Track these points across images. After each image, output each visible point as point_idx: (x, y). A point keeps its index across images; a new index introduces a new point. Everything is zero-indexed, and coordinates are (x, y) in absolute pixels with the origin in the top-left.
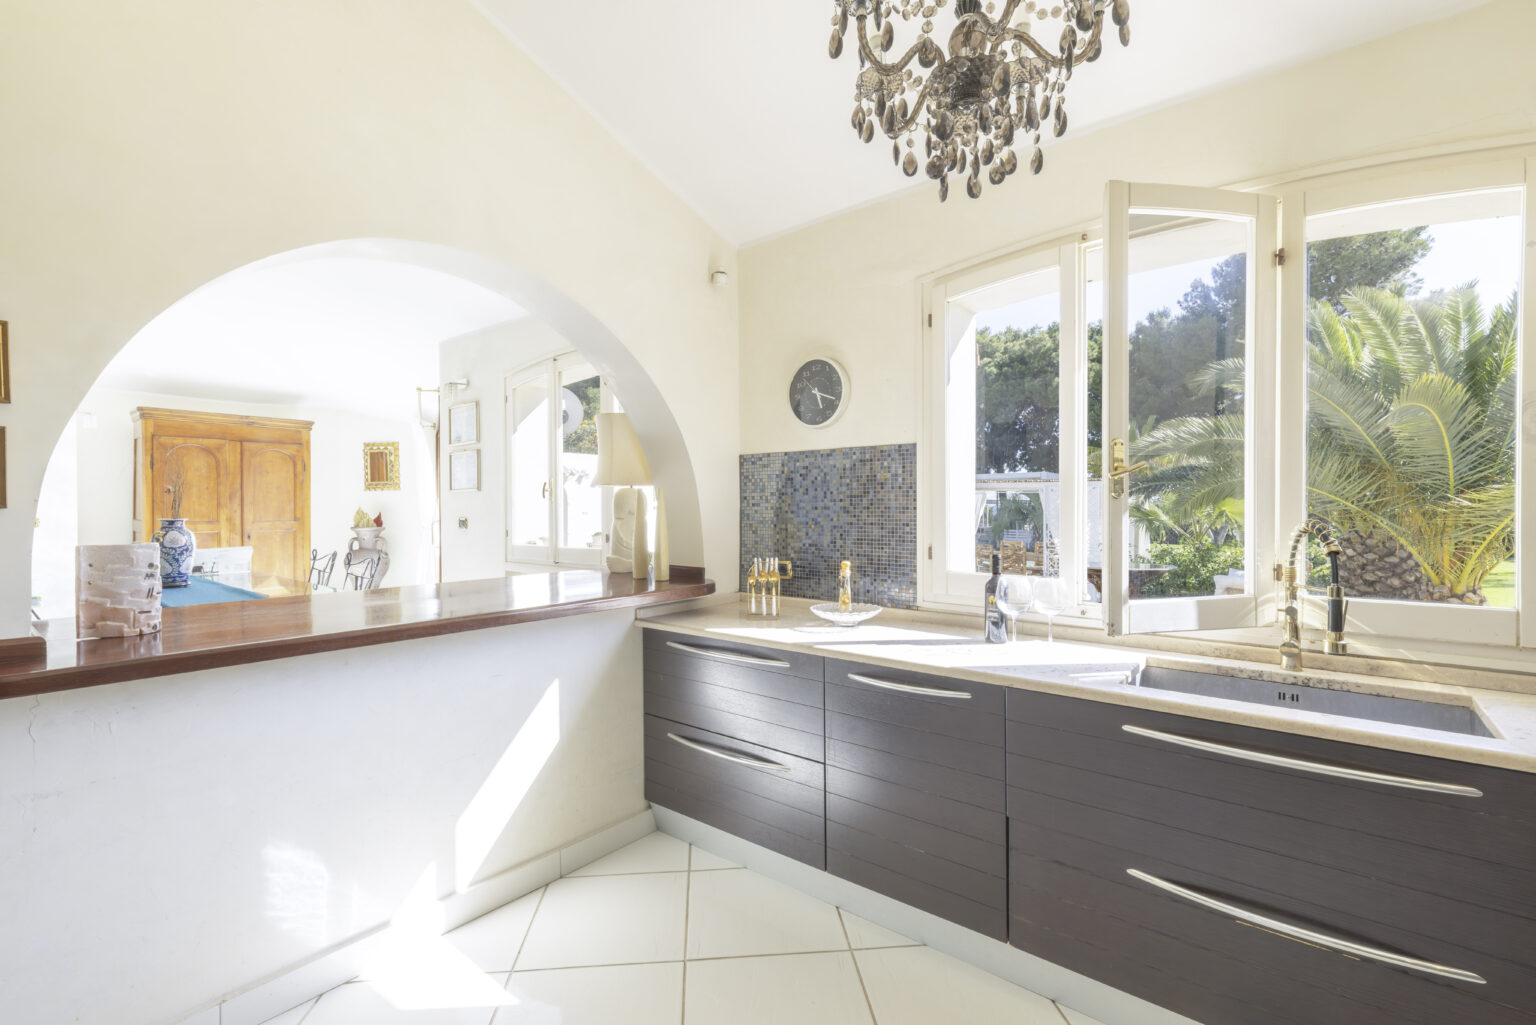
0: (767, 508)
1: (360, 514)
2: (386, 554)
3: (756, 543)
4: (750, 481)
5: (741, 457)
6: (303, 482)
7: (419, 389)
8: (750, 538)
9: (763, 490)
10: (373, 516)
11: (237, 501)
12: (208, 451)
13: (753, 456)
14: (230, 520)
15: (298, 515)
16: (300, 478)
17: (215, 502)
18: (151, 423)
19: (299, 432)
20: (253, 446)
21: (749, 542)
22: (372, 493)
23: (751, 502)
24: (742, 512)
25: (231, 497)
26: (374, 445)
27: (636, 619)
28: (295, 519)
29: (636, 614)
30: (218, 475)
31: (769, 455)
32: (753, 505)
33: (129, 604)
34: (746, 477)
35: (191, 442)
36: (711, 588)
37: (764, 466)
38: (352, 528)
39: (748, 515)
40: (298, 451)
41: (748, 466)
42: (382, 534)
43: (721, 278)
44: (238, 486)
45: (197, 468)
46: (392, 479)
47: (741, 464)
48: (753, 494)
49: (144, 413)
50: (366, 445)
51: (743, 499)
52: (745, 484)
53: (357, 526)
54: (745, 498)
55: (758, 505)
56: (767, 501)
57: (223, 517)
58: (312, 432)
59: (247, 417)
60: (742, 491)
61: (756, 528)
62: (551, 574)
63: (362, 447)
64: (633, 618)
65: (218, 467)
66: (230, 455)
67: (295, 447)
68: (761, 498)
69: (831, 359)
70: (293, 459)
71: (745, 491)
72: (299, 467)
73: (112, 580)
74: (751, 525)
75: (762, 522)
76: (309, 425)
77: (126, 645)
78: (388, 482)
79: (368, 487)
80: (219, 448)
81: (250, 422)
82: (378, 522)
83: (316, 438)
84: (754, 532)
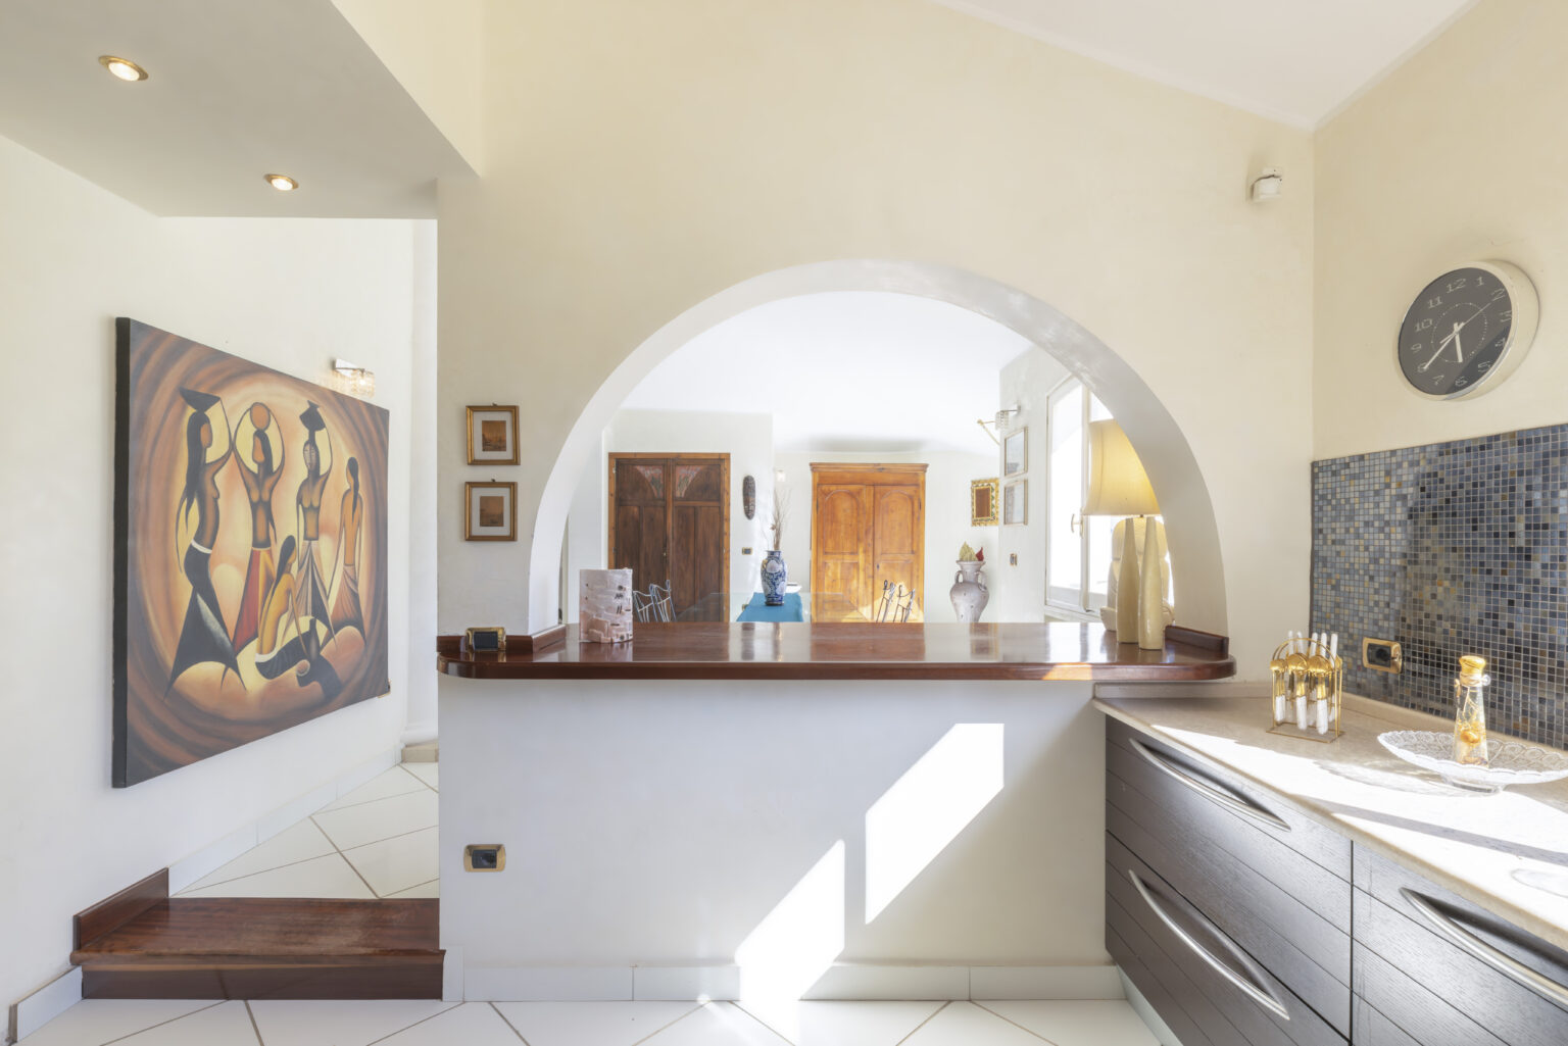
0: (1357, 548)
1: (966, 548)
2: (985, 588)
3: (1338, 605)
4: (1329, 503)
5: (1314, 465)
6: (918, 519)
7: (980, 422)
8: (1327, 598)
9: (1350, 518)
10: (976, 552)
11: (871, 536)
12: (851, 495)
13: (1334, 461)
14: (865, 552)
15: (915, 549)
16: (916, 515)
17: (855, 537)
18: (817, 474)
19: (916, 474)
20: (882, 488)
21: (1326, 604)
22: (978, 528)
23: (1331, 537)
24: (1314, 554)
25: (867, 532)
26: (979, 482)
27: (1094, 697)
28: (913, 552)
29: (1094, 690)
30: (858, 514)
31: (1362, 457)
32: (1334, 542)
33: (607, 617)
34: (1323, 497)
35: (842, 488)
36: (1228, 670)
37: (1354, 477)
38: (957, 562)
39: (1324, 560)
40: (915, 491)
41: (1325, 479)
42: (982, 569)
43: (1268, 188)
44: (871, 524)
45: (844, 506)
46: (993, 514)
47: (1314, 477)
48: (1333, 525)
49: (814, 467)
50: (974, 482)
51: (1316, 532)
52: (1321, 509)
53: (961, 560)
54: (1321, 531)
55: (1342, 542)
56: (1358, 536)
57: (861, 550)
58: (927, 474)
59: (879, 464)
60: (1315, 519)
61: (1338, 581)
62: (1082, 625)
63: (970, 484)
64: (1090, 695)
65: (858, 508)
66: (866, 498)
67: (914, 488)
68: (1347, 531)
69: (1493, 261)
70: (911, 498)
71: (1320, 520)
72: (916, 504)
73: (596, 598)
74: (1329, 576)
75: (1347, 571)
76: (924, 467)
77: (603, 649)
78: (991, 518)
79: (974, 523)
80: (859, 492)
81: (880, 468)
82: (980, 556)
83: (930, 478)
84: (1334, 588)
